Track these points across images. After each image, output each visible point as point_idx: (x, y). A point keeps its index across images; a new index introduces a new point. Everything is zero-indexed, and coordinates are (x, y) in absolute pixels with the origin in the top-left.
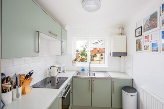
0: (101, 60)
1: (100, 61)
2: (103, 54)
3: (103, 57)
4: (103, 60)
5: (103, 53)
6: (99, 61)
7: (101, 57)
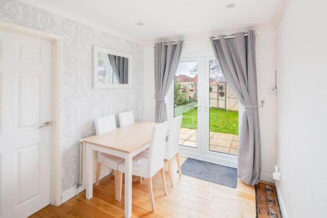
0: (220, 98)
1: (218, 99)
2: (224, 87)
3: (224, 91)
4: (223, 98)
5: (224, 84)
6: (216, 101)
7: (220, 91)
